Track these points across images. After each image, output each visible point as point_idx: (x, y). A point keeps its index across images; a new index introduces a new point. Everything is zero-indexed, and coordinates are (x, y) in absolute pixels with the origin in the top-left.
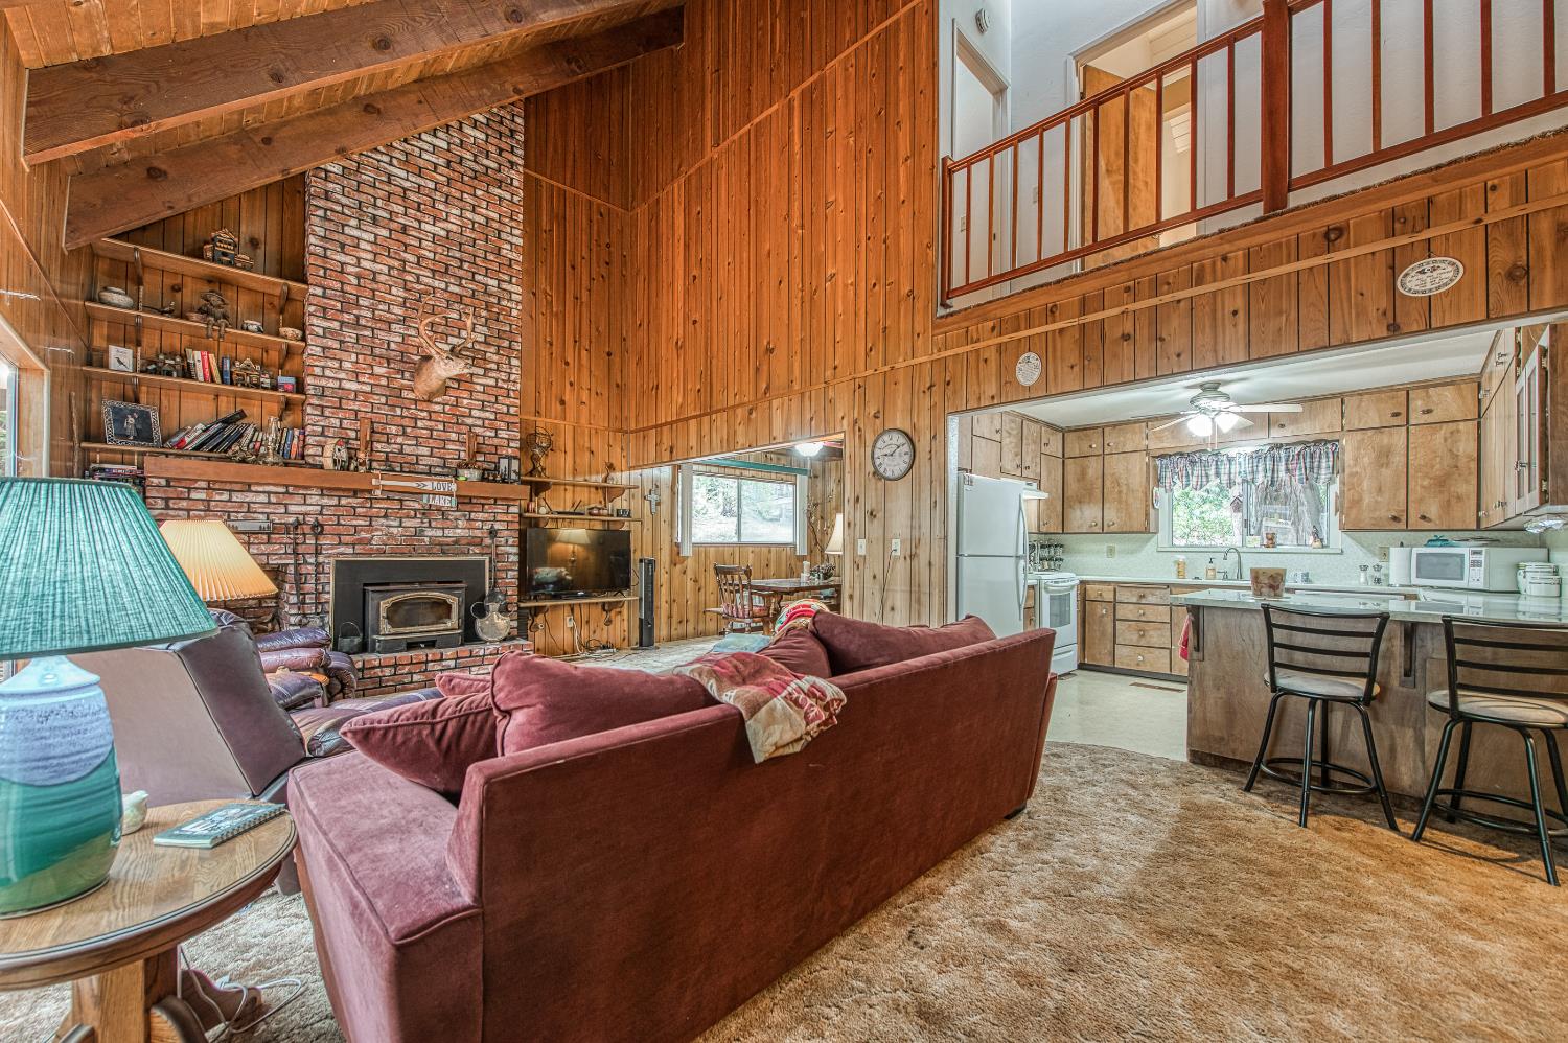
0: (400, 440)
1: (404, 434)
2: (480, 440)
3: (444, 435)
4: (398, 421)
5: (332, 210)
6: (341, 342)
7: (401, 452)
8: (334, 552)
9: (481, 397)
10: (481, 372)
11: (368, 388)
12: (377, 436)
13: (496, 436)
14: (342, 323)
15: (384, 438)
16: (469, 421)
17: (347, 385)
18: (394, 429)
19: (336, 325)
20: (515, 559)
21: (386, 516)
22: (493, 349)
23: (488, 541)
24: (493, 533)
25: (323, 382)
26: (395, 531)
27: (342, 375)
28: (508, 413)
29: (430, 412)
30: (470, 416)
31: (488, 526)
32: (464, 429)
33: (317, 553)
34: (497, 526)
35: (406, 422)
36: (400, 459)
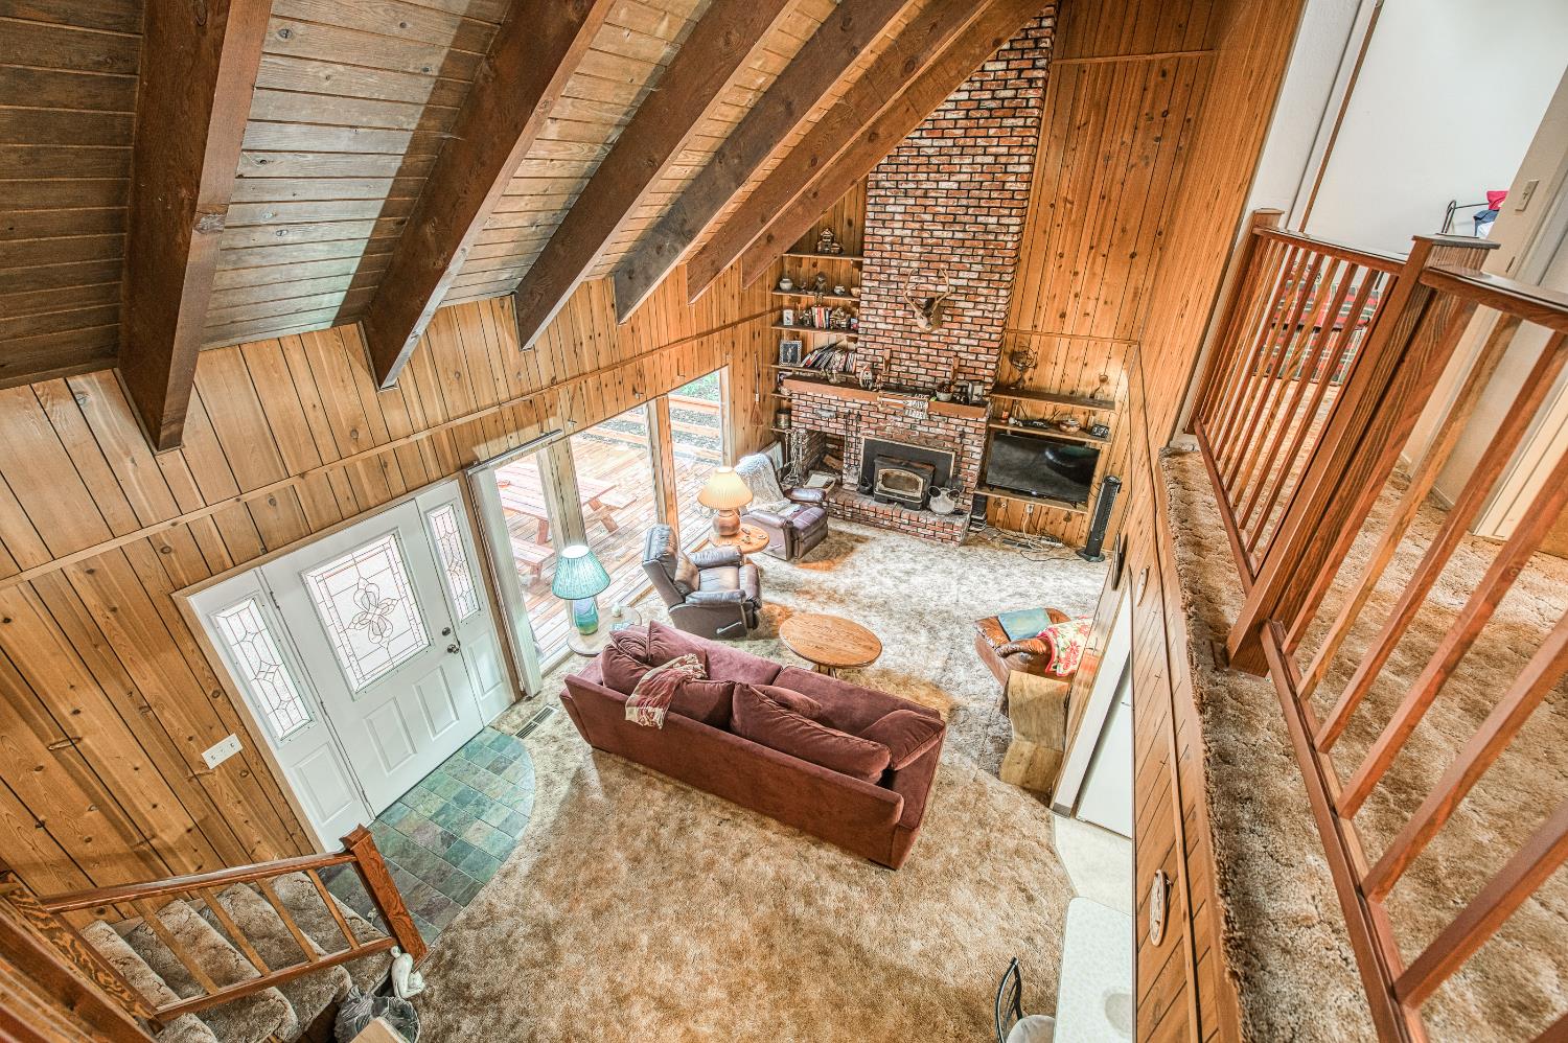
0: (907, 363)
1: (911, 359)
2: (963, 362)
3: (936, 359)
4: (907, 349)
5: (880, 196)
6: (879, 295)
7: (907, 371)
8: (866, 433)
9: (968, 327)
10: (971, 305)
11: (891, 327)
12: (893, 361)
13: (976, 360)
14: (880, 281)
15: (898, 362)
16: (956, 348)
17: (879, 326)
18: (904, 356)
19: (876, 284)
20: (978, 457)
21: (894, 414)
22: (984, 284)
23: (958, 440)
24: (963, 435)
25: (867, 325)
26: (899, 424)
27: (877, 320)
28: (990, 339)
29: (929, 342)
30: (958, 344)
31: (960, 429)
32: (952, 354)
33: (857, 431)
34: (967, 430)
35: (913, 350)
36: (906, 376)
